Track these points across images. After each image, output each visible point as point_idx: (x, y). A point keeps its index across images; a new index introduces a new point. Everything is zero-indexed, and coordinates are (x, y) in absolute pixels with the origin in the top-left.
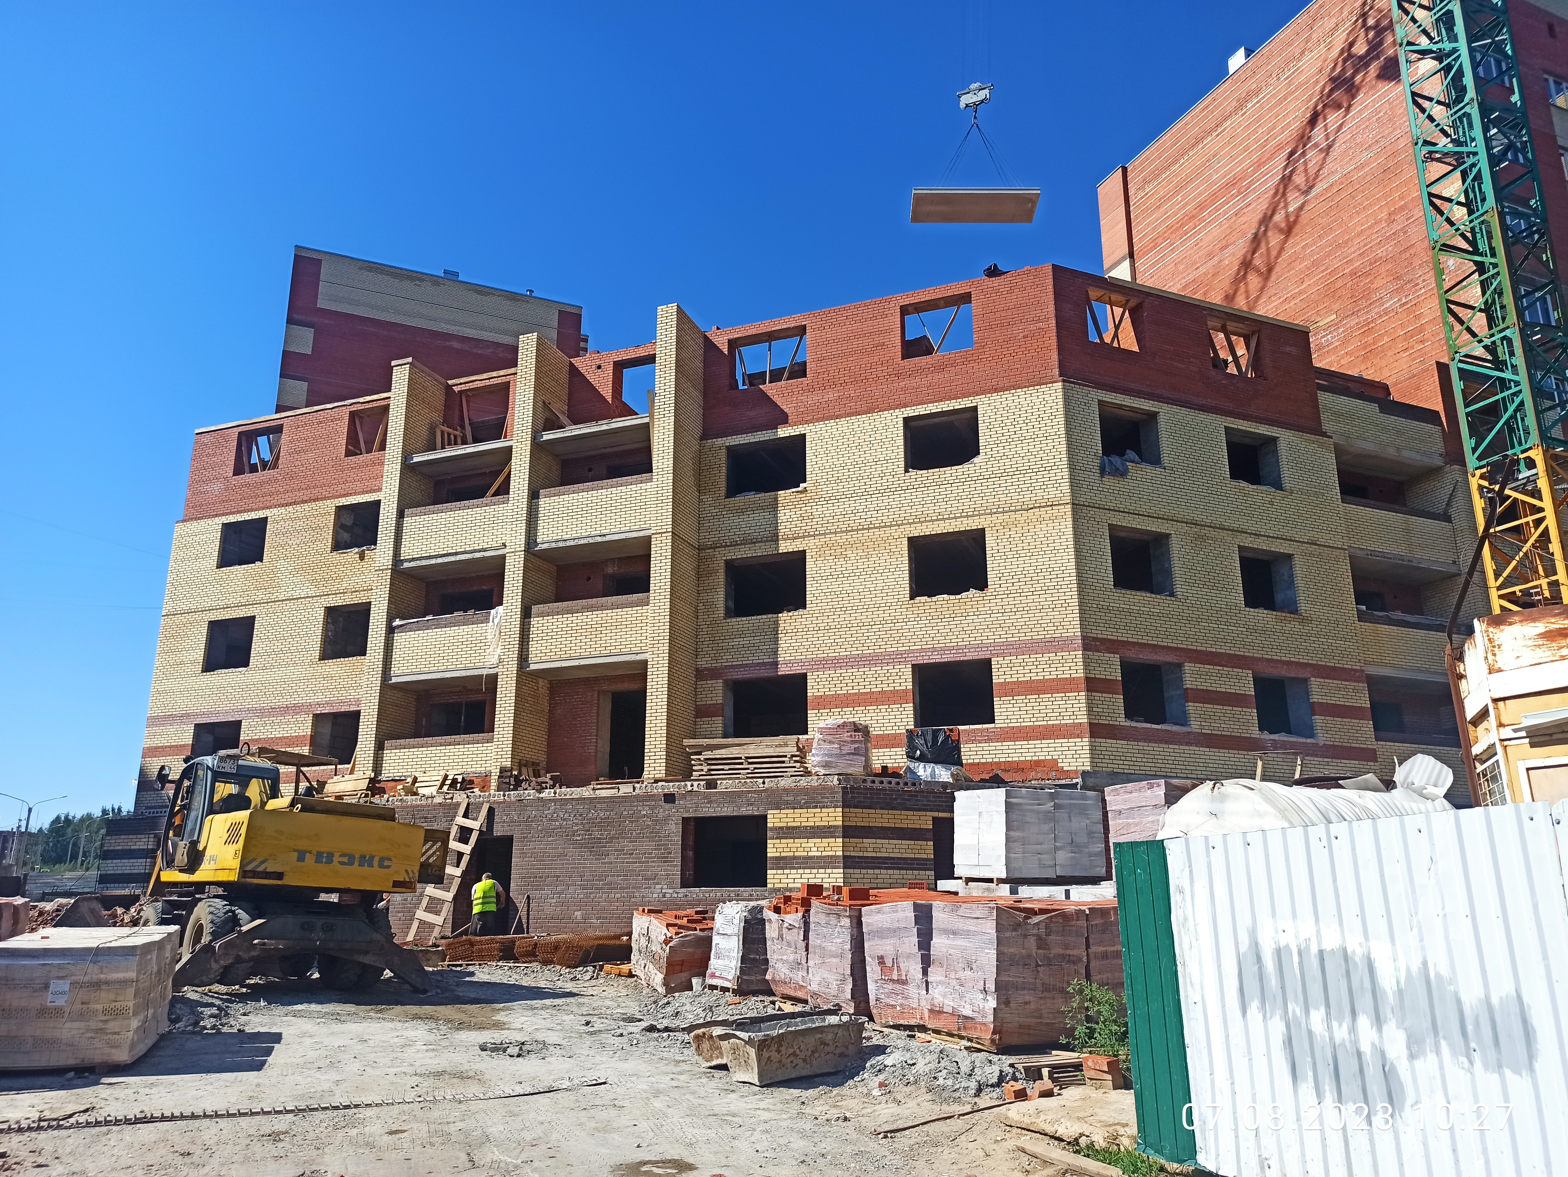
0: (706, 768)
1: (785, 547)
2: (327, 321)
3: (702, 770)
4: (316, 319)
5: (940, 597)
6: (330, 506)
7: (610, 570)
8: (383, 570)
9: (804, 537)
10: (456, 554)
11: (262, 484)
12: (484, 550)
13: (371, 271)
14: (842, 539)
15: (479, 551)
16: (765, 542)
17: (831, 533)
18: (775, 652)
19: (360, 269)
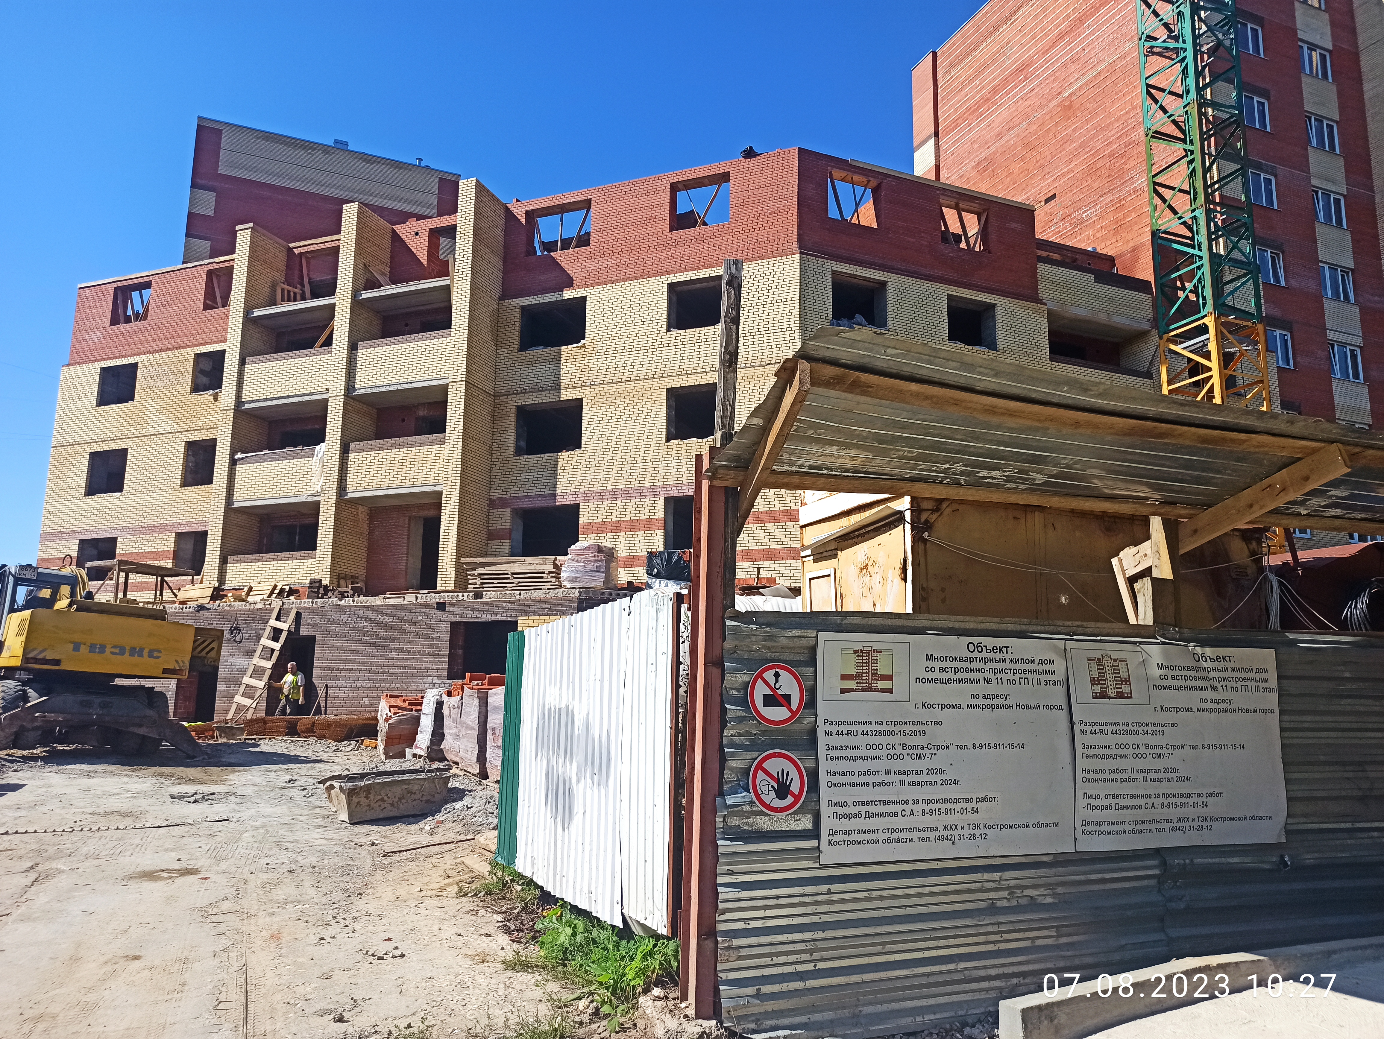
0: (478, 582)
1: (566, 395)
2: (227, 186)
3: (475, 584)
4: (217, 184)
5: (690, 440)
6: (190, 353)
7: (421, 413)
8: (227, 410)
9: (581, 387)
10: (288, 397)
11: (134, 333)
12: (312, 394)
13: (267, 140)
14: (612, 389)
15: (307, 395)
16: (550, 390)
17: (604, 384)
18: (555, 486)
19: (258, 138)
